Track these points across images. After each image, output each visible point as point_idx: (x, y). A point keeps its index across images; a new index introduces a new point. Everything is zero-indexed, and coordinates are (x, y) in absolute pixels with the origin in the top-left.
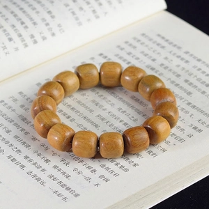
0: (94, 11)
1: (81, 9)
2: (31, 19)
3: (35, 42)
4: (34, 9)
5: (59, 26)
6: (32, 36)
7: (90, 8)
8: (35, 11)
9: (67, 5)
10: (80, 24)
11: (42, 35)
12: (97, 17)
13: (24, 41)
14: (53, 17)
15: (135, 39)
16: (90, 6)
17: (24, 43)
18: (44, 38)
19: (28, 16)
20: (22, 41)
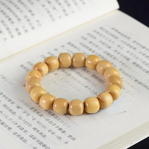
0: (64, 10)
1: (54, 8)
2: (16, 16)
3: (19, 34)
4: (18, 8)
5: (38, 21)
6: (17, 29)
7: (61, 7)
8: (19, 10)
9: (43, 6)
10: (53, 20)
11: (25, 28)
12: (67, 15)
13: (11, 33)
14: (33, 15)
15: (95, 31)
16: (61, 6)
17: (11, 34)
18: (26, 31)
19: (14, 13)
20: (10, 33)
